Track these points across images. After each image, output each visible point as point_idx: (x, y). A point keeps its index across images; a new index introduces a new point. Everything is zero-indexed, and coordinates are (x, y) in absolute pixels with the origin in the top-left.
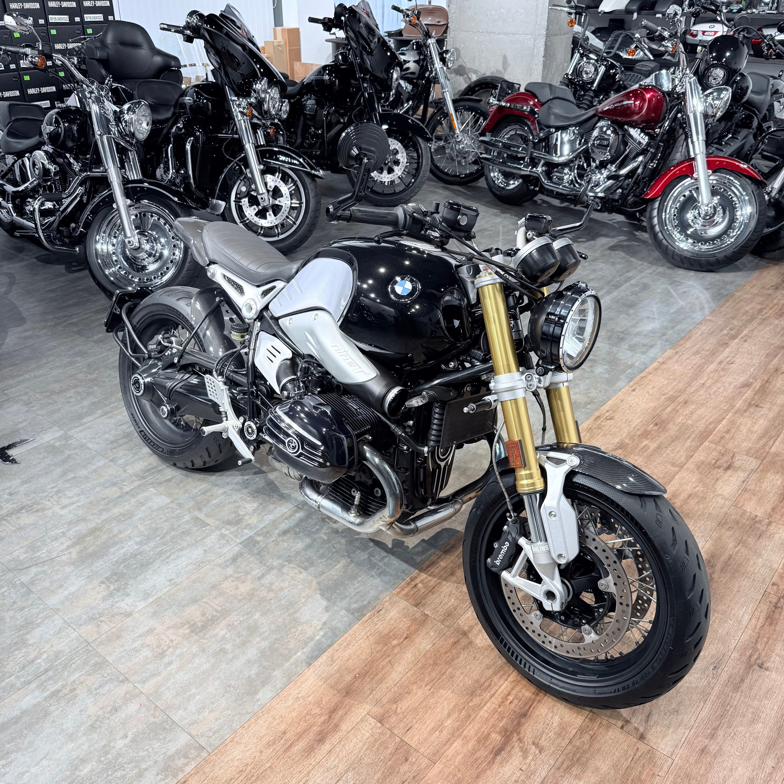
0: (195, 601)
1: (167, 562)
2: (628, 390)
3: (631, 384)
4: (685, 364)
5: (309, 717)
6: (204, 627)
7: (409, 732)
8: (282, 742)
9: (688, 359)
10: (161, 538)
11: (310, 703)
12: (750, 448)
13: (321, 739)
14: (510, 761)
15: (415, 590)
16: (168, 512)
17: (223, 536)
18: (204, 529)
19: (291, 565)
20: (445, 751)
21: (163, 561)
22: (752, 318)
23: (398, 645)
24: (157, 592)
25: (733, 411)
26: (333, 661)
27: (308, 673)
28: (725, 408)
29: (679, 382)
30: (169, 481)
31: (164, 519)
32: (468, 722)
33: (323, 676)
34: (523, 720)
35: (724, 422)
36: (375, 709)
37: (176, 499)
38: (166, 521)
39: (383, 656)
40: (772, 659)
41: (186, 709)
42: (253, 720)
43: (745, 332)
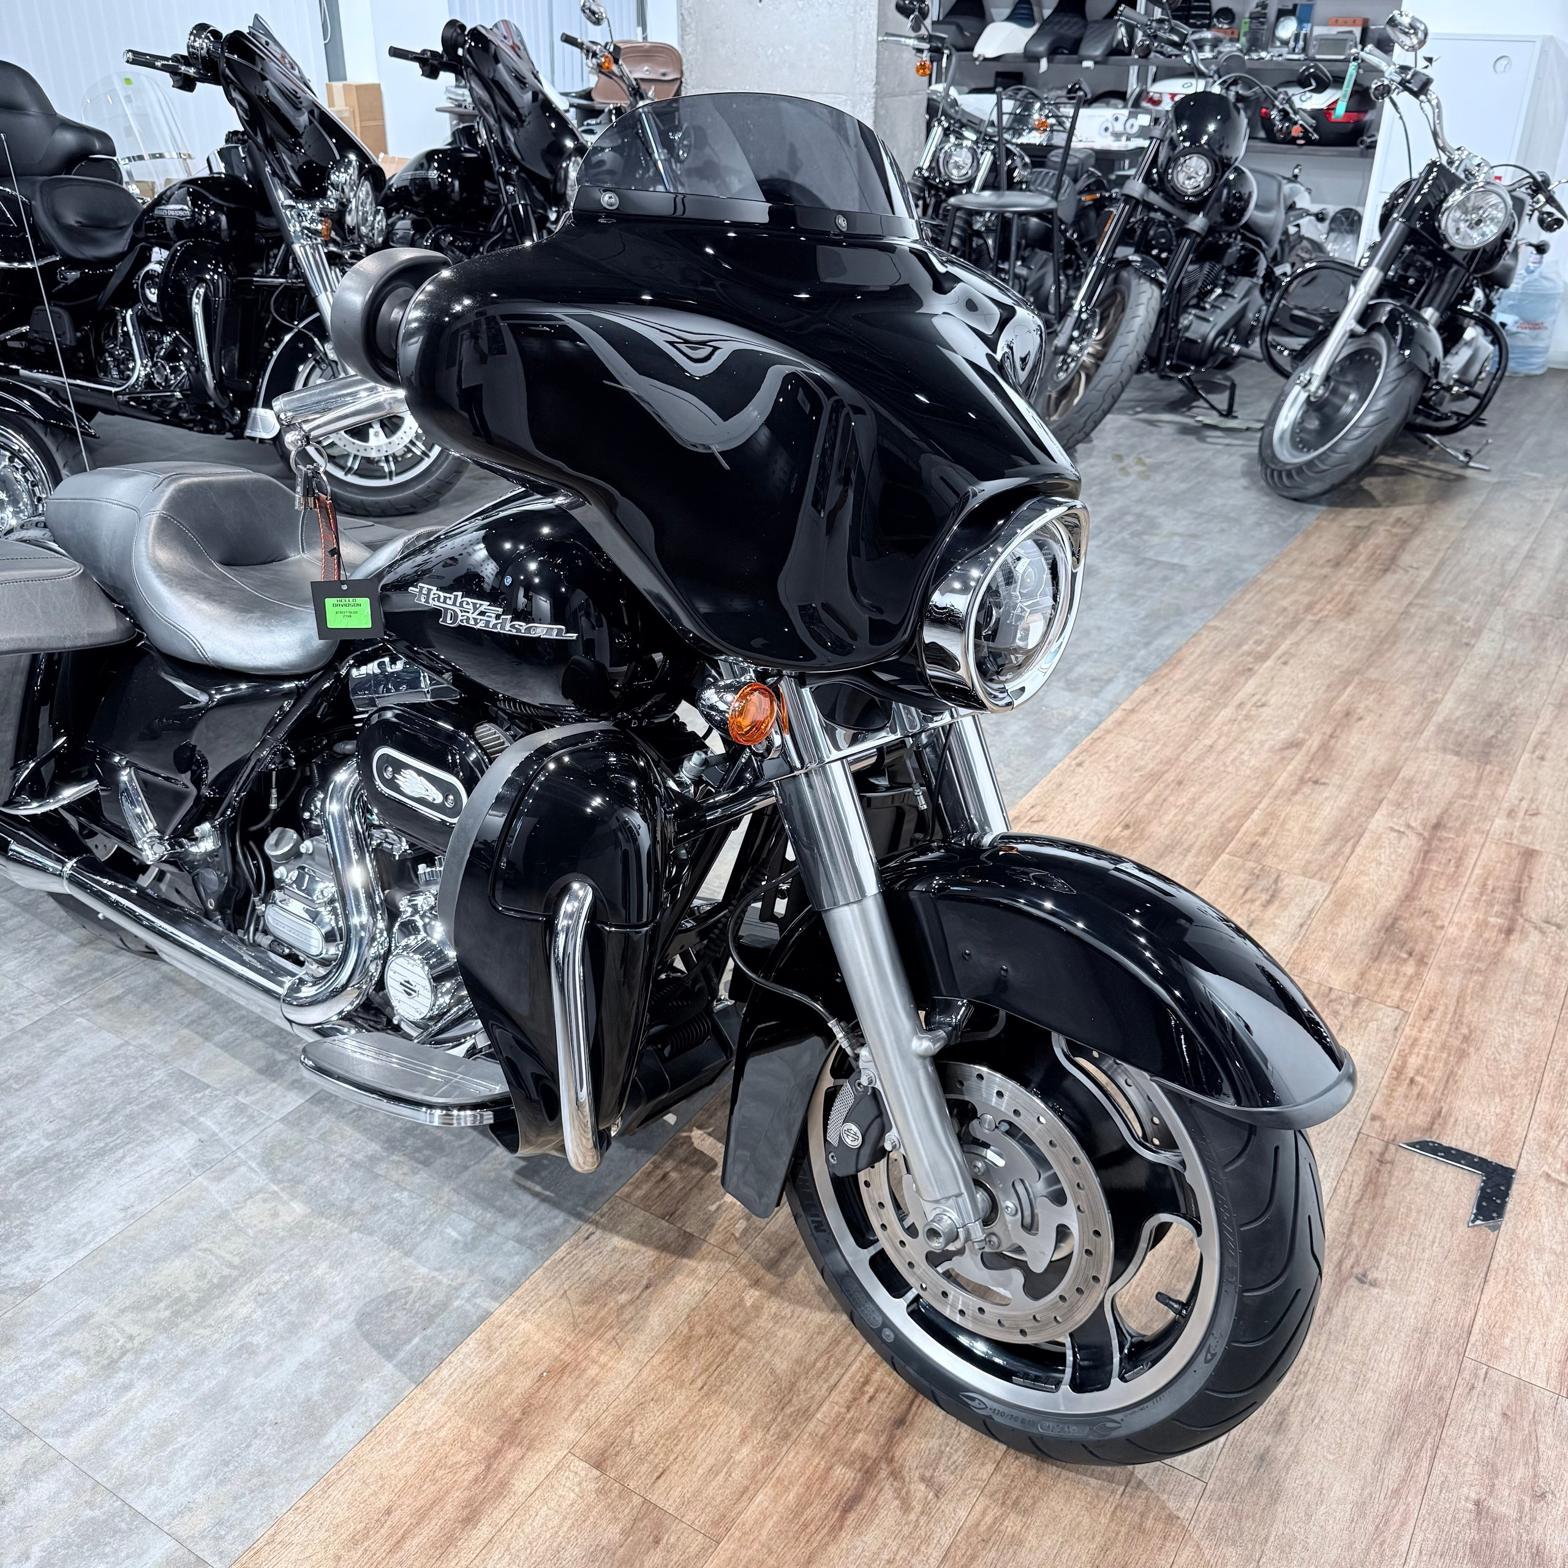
0: (180, 1248)
1: (117, 1171)
2: (1069, 765)
3: (1074, 753)
4: (1174, 711)
5: (439, 1473)
6: (204, 1301)
7: (661, 1481)
8: (383, 1531)
9: (1178, 701)
10: (104, 1121)
11: (444, 1443)
12: (1309, 862)
13: (470, 1517)
14: (877, 1521)
15: (663, 1185)
16: (118, 1066)
17: (241, 1109)
18: (198, 1095)
19: (395, 1158)
20: (740, 1513)
21: (109, 1168)
22: (1295, 623)
23: (631, 1302)
24: (96, 1235)
25: (1272, 793)
26: (491, 1350)
27: (437, 1380)
28: (1257, 789)
29: (1165, 745)
30: (118, 999)
31: (109, 1080)
32: (785, 1449)
33: (469, 1382)
34: (898, 1432)
35: (1255, 816)
36: (586, 1440)
37: (135, 1038)
38: (112, 1084)
39: (598, 1328)
40: (1383, 1262)
41: (164, 1482)
42: (317, 1491)
43: (1283, 648)
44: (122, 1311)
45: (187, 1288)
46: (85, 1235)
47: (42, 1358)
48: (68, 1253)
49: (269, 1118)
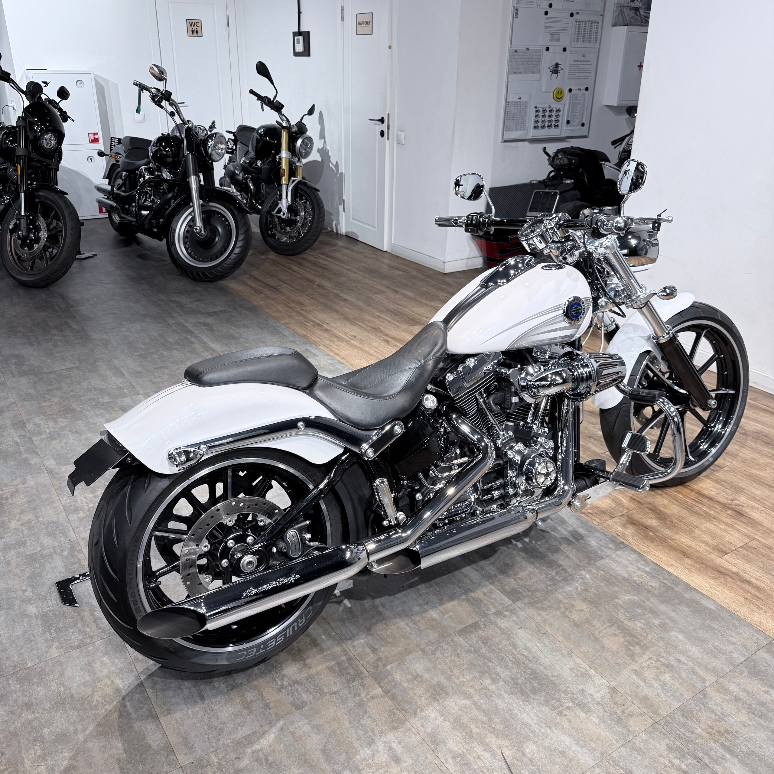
44: (633, 660)
45: (623, 640)
46: (579, 671)
47: (659, 687)
48: (590, 677)
49: (511, 605)
